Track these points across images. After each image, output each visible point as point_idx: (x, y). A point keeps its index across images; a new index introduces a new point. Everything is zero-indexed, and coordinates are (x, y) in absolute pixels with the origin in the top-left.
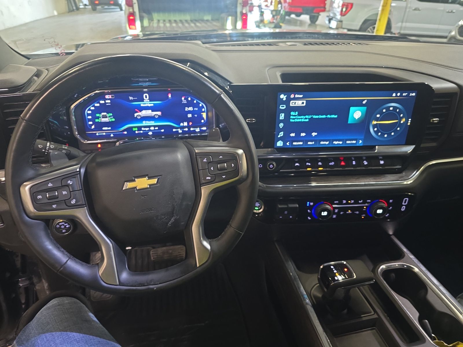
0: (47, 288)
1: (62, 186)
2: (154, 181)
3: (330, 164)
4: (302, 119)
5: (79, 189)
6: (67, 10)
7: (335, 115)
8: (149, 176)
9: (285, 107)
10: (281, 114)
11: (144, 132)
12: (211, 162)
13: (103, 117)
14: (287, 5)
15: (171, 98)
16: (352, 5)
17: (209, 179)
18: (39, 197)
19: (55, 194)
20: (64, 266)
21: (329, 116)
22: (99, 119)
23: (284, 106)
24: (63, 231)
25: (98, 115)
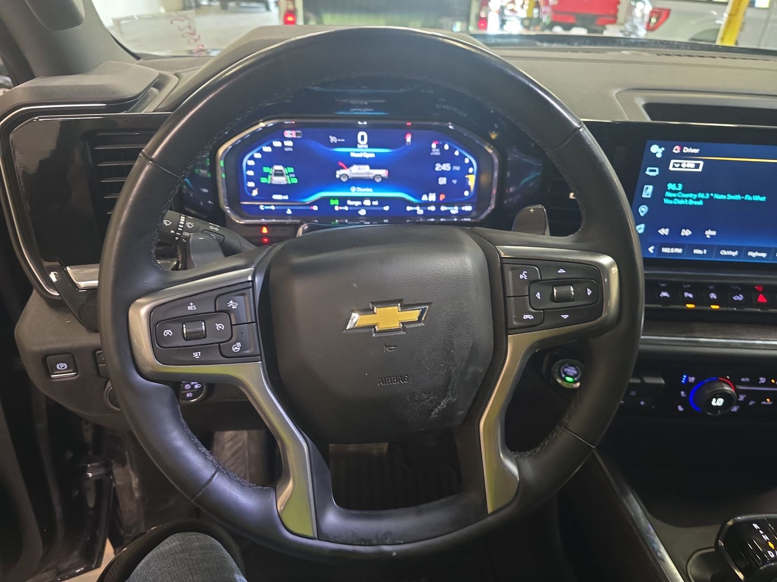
0: (136, 487)
1: (216, 311)
2: (413, 315)
3: (735, 298)
4: (688, 199)
5: (250, 321)
6: (181, 5)
7: (762, 196)
8: (405, 303)
9: (657, 173)
10: (646, 186)
11: (351, 208)
12: (539, 280)
13: (276, 175)
14: (548, 9)
15: (410, 144)
16: (668, 12)
17: (530, 318)
18: (168, 332)
19: (200, 329)
20: (207, 487)
21: (748, 197)
22: (267, 177)
23: (655, 171)
24: (188, 395)
25: (266, 170)
